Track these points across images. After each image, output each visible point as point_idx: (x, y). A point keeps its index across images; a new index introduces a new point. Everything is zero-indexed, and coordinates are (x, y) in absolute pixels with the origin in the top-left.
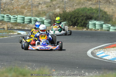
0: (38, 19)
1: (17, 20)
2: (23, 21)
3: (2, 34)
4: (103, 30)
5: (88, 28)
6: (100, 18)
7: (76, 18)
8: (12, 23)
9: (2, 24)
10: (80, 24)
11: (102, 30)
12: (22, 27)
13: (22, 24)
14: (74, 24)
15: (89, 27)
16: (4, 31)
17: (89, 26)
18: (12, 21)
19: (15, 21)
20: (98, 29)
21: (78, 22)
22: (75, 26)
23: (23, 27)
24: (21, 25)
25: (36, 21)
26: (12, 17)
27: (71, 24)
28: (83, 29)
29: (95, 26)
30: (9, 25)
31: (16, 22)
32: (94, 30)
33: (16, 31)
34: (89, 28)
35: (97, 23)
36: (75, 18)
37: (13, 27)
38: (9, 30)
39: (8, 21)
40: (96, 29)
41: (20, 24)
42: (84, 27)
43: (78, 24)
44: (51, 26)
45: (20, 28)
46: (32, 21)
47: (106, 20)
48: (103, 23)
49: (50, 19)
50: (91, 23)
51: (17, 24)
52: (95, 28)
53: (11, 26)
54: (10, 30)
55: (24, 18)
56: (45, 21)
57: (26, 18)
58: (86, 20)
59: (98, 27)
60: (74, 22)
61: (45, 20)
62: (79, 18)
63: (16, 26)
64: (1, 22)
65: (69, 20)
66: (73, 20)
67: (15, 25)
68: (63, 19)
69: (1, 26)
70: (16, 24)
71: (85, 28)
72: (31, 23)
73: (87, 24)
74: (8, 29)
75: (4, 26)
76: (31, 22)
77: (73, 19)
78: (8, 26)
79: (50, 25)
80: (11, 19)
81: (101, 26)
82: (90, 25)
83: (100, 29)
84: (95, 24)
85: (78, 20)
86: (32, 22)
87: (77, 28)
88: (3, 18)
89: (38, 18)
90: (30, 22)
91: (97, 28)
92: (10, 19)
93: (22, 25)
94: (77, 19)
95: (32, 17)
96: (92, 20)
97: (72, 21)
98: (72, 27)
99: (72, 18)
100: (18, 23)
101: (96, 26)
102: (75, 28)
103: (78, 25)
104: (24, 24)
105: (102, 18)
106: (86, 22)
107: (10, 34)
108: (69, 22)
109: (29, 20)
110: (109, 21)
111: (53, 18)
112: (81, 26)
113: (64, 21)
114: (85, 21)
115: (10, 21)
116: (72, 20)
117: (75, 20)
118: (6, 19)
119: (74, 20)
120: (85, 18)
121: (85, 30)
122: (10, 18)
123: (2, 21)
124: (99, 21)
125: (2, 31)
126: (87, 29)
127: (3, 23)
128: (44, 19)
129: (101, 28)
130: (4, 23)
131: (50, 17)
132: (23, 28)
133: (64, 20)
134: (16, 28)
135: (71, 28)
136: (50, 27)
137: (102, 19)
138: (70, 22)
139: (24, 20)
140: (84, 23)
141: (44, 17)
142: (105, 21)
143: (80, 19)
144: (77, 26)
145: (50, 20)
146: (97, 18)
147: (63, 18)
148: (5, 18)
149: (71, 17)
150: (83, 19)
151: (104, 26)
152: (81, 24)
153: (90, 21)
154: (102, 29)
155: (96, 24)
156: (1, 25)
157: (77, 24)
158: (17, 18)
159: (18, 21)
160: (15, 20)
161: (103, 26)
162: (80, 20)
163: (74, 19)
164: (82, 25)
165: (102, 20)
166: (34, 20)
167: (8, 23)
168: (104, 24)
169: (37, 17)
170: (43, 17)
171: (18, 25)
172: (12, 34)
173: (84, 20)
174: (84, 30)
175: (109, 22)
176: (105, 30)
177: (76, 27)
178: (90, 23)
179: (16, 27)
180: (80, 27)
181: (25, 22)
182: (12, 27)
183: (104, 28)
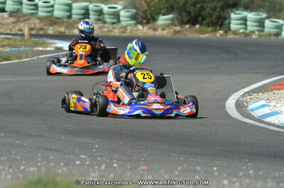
0: (105, 8)
1: (53, 11)
2: (69, 14)
3: (16, 51)
4: (264, 33)
5: (227, 30)
6: (258, 5)
7: (198, 6)
8: (41, 19)
9: (18, 20)
10: (208, 20)
11: (261, 33)
12: (66, 28)
13: (65, 20)
14: (193, 20)
15: (229, 27)
16: (21, 41)
17: (230, 23)
18: (41, 13)
19: (49, 14)
20: (253, 32)
21: (203, 13)
22: (195, 25)
23: (68, 29)
24: (63, 22)
25: (100, 12)
26: (40, 4)
27: (188, 18)
28: (216, 31)
29: (246, 24)
30: (34, 23)
31: (52, 15)
32: (243, 33)
33: (50, 41)
34: (230, 29)
35: (251, 16)
36: (194, 5)
37: (44, 27)
38: (33, 39)
39: (32, 14)
40: (248, 31)
41: (61, 21)
42: (218, 28)
43: (203, 19)
44: (136, 25)
45: (62, 29)
46: (91, 12)
47: (272, 9)
48: (264, 15)
49: (135, 7)
50: (235, 16)
51: (53, 21)
52: (246, 29)
53: (38, 26)
54: (37, 40)
55: (70, 5)
56: (122, 13)
57: (75, 5)
58: (223, 10)
59: (251, 26)
60: (192, 15)
61: (122, 9)
62: (205, 5)
63: (50, 25)
64: (15, 17)
65: (181, 11)
66: (192, 10)
67: (48, 22)
68: (167, 8)
69: (14, 27)
70: (51, 21)
71: (220, 30)
72: (89, 18)
73: (225, 19)
74: (32, 36)
75: (22, 25)
76: (89, 14)
77: (190, 8)
78: (32, 26)
79: (133, 22)
80: (40, 9)
81: (261, 23)
82: (233, 22)
83: (258, 31)
84: (245, 20)
85: (202, 9)
86: (91, 16)
87: (202, 31)
88: (19, 7)
89: (105, 4)
90: (86, 14)
91: (250, 28)
92: (37, 9)
93: (67, 22)
94: (202, 6)
95: (91, 2)
96: (238, 10)
97: (189, 13)
98: (187, 26)
99: (188, 5)
100: (57, 18)
101: (249, 23)
102: (196, 30)
103: (204, 22)
104: (71, 21)
105: (262, 4)
106: (223, 15)
107: (35, 49)
108: (180, 15)
109: (83, 11)
110: (280, 10)
111: (141, 6)
112: (210, 25)
113: (168, 13)
114: (220, 12)
115: (37, 13)
116: (188, 9)
117: (196, 9)
118: (26, 9)
119: (194, 11)
120: (220, 4)
121: (221, 35)
122: (36, 5)
123: (16, 12)
124: (256, 12)
125: (17, 43)
126: (226, 32)
127: (20, 17)
128: (120, 7)
129: (259, 28)
130: (21, 19)
131: (135, 2)
132: (67, 32)
133: (170, 9)
134: (51, 31)
135: (186, 29)
136: (135, 29)
137: (261, 7)
138: (184, 14)
139: (70, 10)
140: (219, 17)
141: (120, 3)
142: (270, 10)
143: (207, 7)
144: (201, 24)
145: (134, 11)
146: (250, 4)
147: (166, 5)
148: (24, 6)
149: (186, 3)
150: (216, 7)
151: (267, 23)
152: (210, 19)
153: (232, 11)
154: (262, 31)
155: (248, 18)
156: (14, 23)
157: (200, 19)
158: (52, 6)
159: (57, 13)
160: (49, 12)
161: (264, 23)
162: (207, 10)
163: (192, 7)
164: (214, 21)
165: (262, 9)
166: (96, 11)
167: (32, 19)
168: (267, 18)
169: (102, 3)
170: (116, 3)
171: (55, 23)
172: (41, 49)
173: (218, 10)
174: (218, 35)
175: (280, 14)
176: (270, 35)
177: (197, 26)
178: (233, 16)
179: (51, 28)
180: (208, 26)
181: (74, 17)
182: (41, 29)
183: (266, 30)
